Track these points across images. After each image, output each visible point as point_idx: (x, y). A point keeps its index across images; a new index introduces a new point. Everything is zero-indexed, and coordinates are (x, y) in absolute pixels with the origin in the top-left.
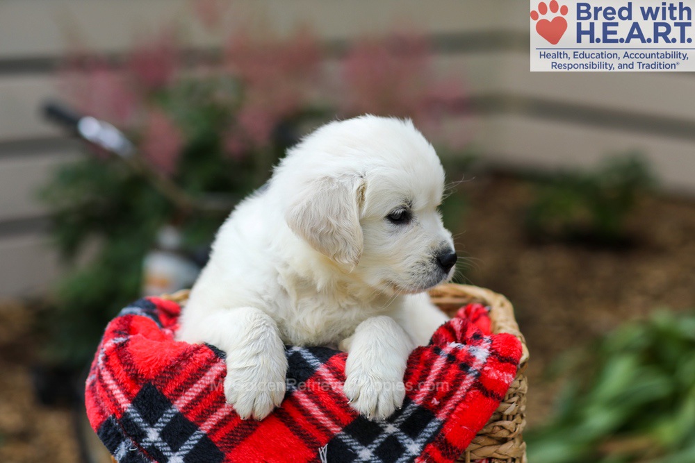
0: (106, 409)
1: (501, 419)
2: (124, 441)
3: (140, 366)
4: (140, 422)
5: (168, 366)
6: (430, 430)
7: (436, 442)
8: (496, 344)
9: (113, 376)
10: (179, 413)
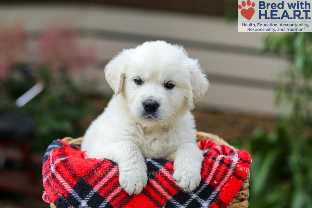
0: (58, 192)
1: (242, 190)
2: (69, 207)
3: (77, 170)
4: (78, 198)
5: (91, 170)
6: (213, 196)
7: (216, 201)
8: (240, 155)
9: (62, 176)
10: (97, 192)
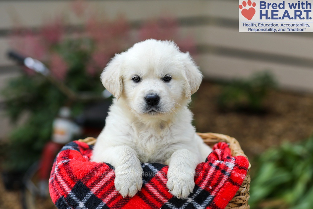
0: (59, 193)
1: (239, 195)
2: (68, 208)
3: (75, 173)
4: (75, 199)
5: (88, 173)
6: (208, 201)
7: (211, 206)
8: (237, 161)
9: (62, 178)
10: (94, 194)
